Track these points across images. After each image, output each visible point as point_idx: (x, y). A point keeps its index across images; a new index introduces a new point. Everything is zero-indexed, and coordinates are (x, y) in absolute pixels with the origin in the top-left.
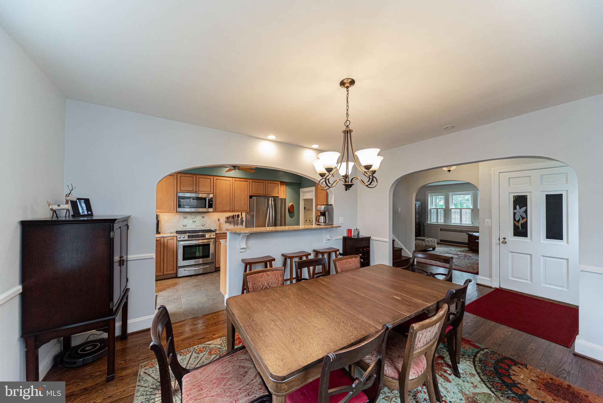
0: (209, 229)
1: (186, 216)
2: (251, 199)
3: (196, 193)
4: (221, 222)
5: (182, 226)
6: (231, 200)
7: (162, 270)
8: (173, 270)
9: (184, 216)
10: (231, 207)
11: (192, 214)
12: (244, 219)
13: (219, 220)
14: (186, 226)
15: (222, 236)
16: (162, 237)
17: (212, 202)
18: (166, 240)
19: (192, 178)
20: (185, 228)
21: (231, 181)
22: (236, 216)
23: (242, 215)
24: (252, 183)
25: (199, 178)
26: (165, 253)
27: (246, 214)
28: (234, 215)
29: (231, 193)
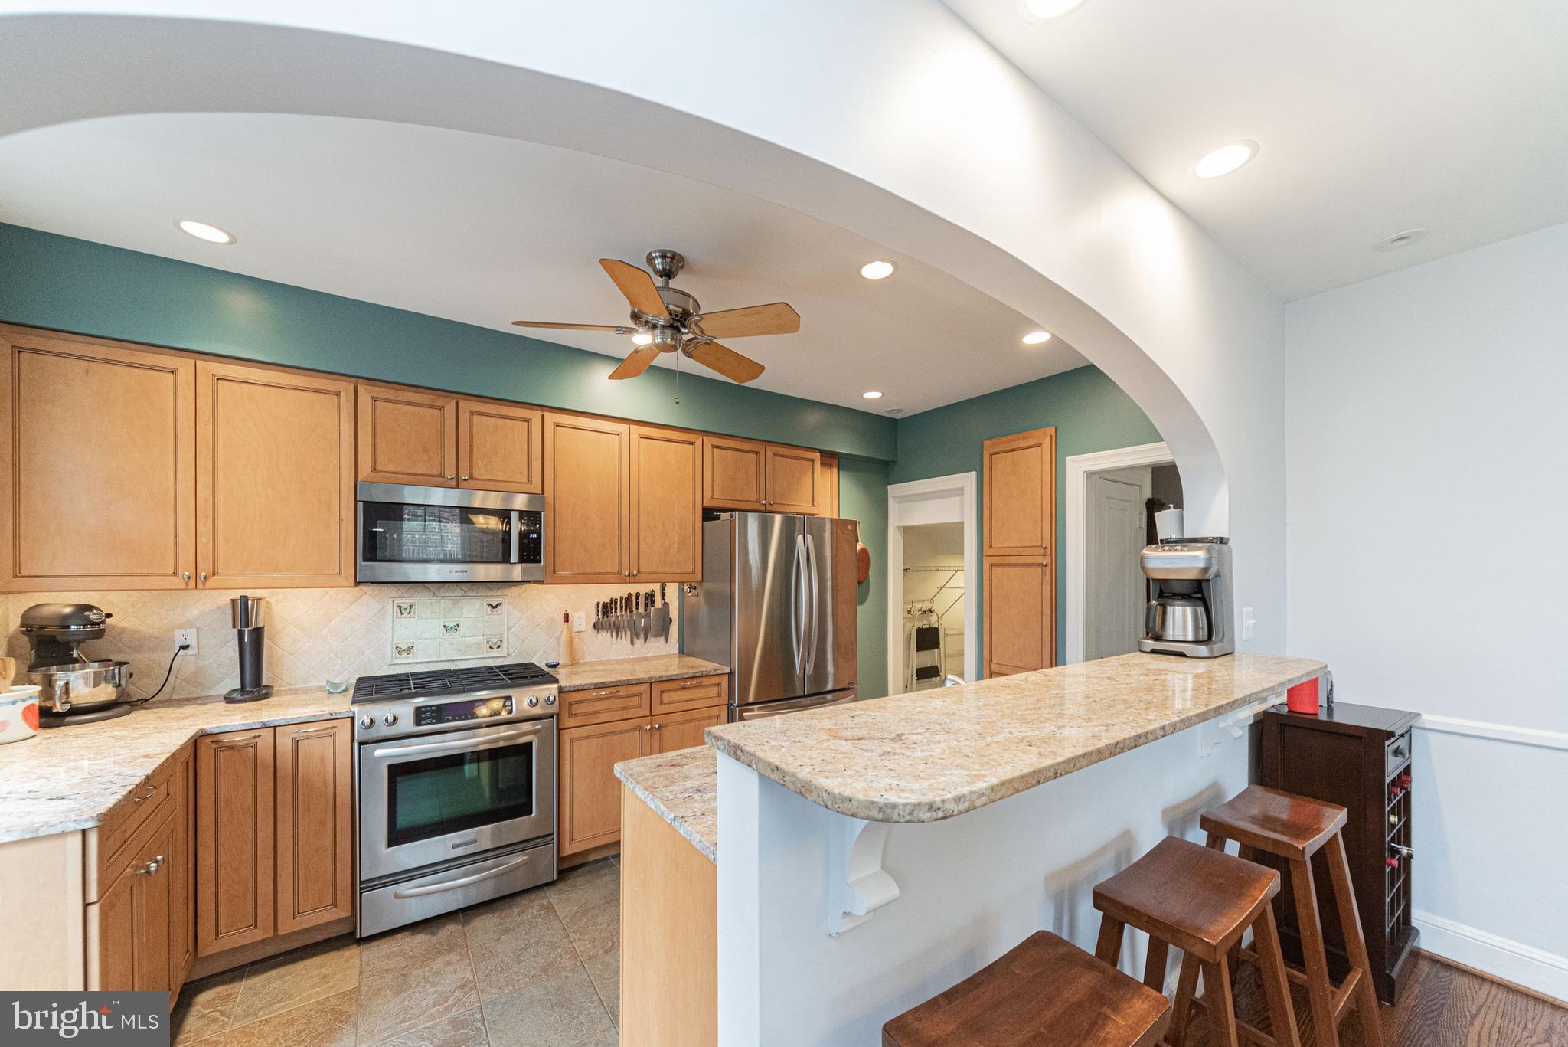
0: (521, 662)
1: (411, 601)
2: (708, 524)
3: (457, 486)
4: (576, 629)
5: (389, 651)
6: (625, 524)
7: (265, 911)
8: (334, 904)
9: (398, 601)
10: (625, 559)
11: (443, 593)
12: (674, 613)
13: (566, 618)
14: (409, 650)
15: (588, 701)
16: (264, 727)
17: (539, 534)
18: (285, 742)
19: (436, 412)
20: (404, 659)
21: (625, 438)
22: (642, 600)
23: (663, 595)
24: (712, 452)
25: (473, 413)
26: (285, 813)
27: (681, 592)
28: (634, 593)
29: (625, 495)
